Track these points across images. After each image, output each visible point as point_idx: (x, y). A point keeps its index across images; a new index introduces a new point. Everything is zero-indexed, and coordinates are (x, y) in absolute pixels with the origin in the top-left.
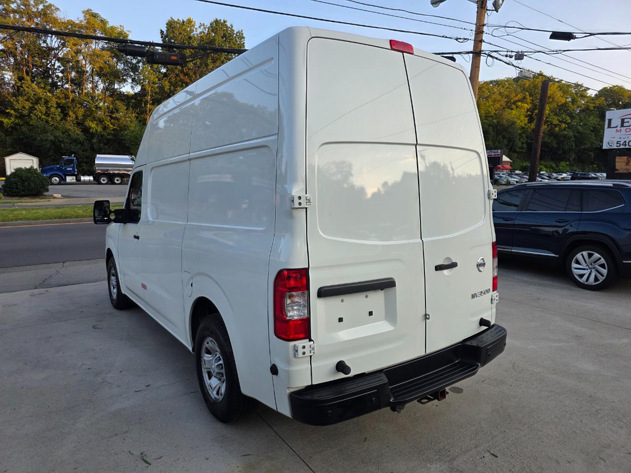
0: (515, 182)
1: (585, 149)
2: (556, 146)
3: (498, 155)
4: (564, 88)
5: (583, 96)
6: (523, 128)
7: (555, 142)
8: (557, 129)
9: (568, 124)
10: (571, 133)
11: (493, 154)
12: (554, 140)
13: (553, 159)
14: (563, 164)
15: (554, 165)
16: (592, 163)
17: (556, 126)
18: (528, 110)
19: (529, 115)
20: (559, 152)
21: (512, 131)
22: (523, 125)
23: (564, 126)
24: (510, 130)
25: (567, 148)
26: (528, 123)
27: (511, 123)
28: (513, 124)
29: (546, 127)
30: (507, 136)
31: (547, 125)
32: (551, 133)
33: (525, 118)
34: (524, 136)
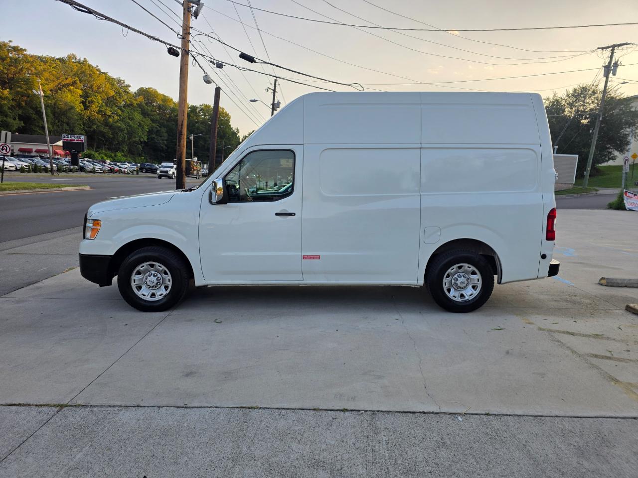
0: (99, 170)
1: (135, 142)
2: (111, 136)
3: (81, 141)
4: (110, 80)
5: (126, 92)
6: (80, 114)
7: (110, 132)
8: (111, 120)
9: (120, 116)
10: (124, 126)
11: (76, 139)
12: (109, 130)
13: (109, 149)
14: (119, 154)
15: (113, 155)
16: (140, 155)
17: (110, 116)
18: (81, 96)
19: (83, 101)
20: (115, 143)
21: (71, 116)
22: (80, 112)
23: (116, 117)
24: (69, 115)
25: (121, 139)
26: (84, 110)
27: (69, 107)
28: (71, 109)
29: (101, 116)
30: (65, 120)
31: (102, 115)
32: (106, 124)
33: (80, 103)
34: (81, 123)
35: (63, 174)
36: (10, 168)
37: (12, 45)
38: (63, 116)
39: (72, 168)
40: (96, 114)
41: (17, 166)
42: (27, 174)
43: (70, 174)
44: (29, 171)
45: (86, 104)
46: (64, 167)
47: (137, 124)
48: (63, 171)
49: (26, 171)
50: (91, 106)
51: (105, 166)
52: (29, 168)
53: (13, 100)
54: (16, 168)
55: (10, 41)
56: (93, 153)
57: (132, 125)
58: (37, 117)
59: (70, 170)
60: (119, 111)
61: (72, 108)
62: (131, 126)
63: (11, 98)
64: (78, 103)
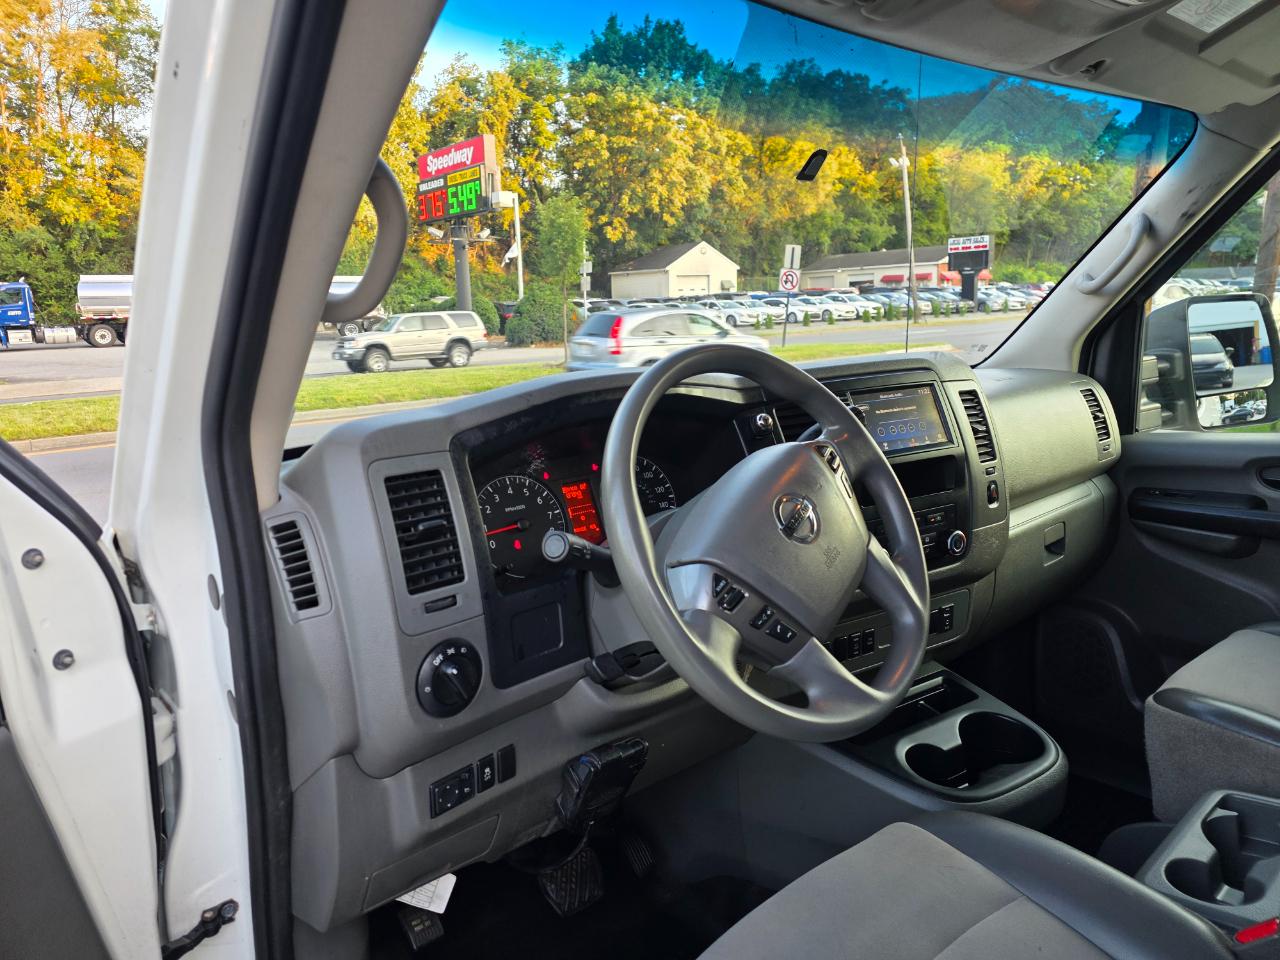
3: (983, 246)
9: (1087, 182)
11: (971, 246)
13: (1059, 259)
19: (1011, 166)
20: (1072, 244)
21: (983, 199)
22: (1002, 189)
23: (1079, 186)
24: (978, 198)
25: (1086, 233)
26: (1012, 183)
27: (980, 184)
28: (983, 186)
29: (1044, 189)
30: (973, 211)
31: (1047, 188)
32: (1054, 204)
33: (1005, 170)
34: (1003, 210)
35: (942, 319)
36: (848, 315)
37: (887, 87)
38: (967, 204)
39: (962, 304)
40: (1034, 187)
41: (859, 309)
42: (873, 324)
43: (956, 318)
44: (877, 318)
45: (1016, 171)
46: (945, 305)
47: (1127, 193)
48: (942, 313)
49: (873, 318)
50: (1027, 173)
51: (1032, 295)
52: (878, 313)
53: (882, 189)
54: (858, 315)
55: (885, 82)
56: (1021, 270)
57: (1115, 197)
58: (921, 213)
59: (958, 311)
60: (1087, 170)
61: (985, 184)
62: (1112, 200)
63: (878, 187)
64: (999, 171)
